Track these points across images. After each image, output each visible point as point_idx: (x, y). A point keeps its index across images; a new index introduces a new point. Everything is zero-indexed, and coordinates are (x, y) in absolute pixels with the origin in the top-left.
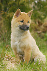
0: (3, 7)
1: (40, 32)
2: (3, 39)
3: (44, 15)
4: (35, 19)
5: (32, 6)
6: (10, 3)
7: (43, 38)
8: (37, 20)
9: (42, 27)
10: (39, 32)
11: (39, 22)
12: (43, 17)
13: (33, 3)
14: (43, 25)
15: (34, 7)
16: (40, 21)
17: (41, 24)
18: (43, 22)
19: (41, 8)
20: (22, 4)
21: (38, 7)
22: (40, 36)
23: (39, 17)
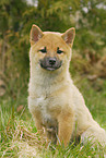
0: (10, 20)
1: (95, 76)
2: (11, 92)
3: (102, 40)
4: (83, 48)
5: (75, 18)
6: (27, 12)
7: (100, 90)
8: (87, 50)
9: (99, 65)
10: (91, 77)
11: (91, 56)
12: (100, 43)
13: (78, 12)
14: (100, 62)
15: (80, 21)
16: (94, 52)
17: (97, 60)
18: (102, 54)
19: (95, 23)
20: (54, 15)
21: (89, 22)
22: (93, 86)
23: (92, 44)
